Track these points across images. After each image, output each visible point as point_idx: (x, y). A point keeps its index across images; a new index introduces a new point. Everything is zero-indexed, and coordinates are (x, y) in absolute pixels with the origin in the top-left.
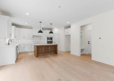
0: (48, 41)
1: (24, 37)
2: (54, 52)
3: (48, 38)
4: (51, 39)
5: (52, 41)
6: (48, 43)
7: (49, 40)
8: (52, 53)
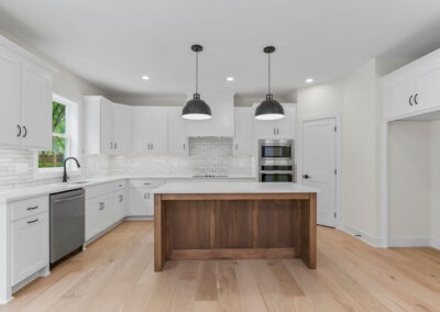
0: (263, 168)
1: (150, 147)
2: (292, 245)
3: (263, 148)
4: (287, 151)
5: (290, 168)
6: (264, 178)
7: (269, 162)
8: (271, 251)
